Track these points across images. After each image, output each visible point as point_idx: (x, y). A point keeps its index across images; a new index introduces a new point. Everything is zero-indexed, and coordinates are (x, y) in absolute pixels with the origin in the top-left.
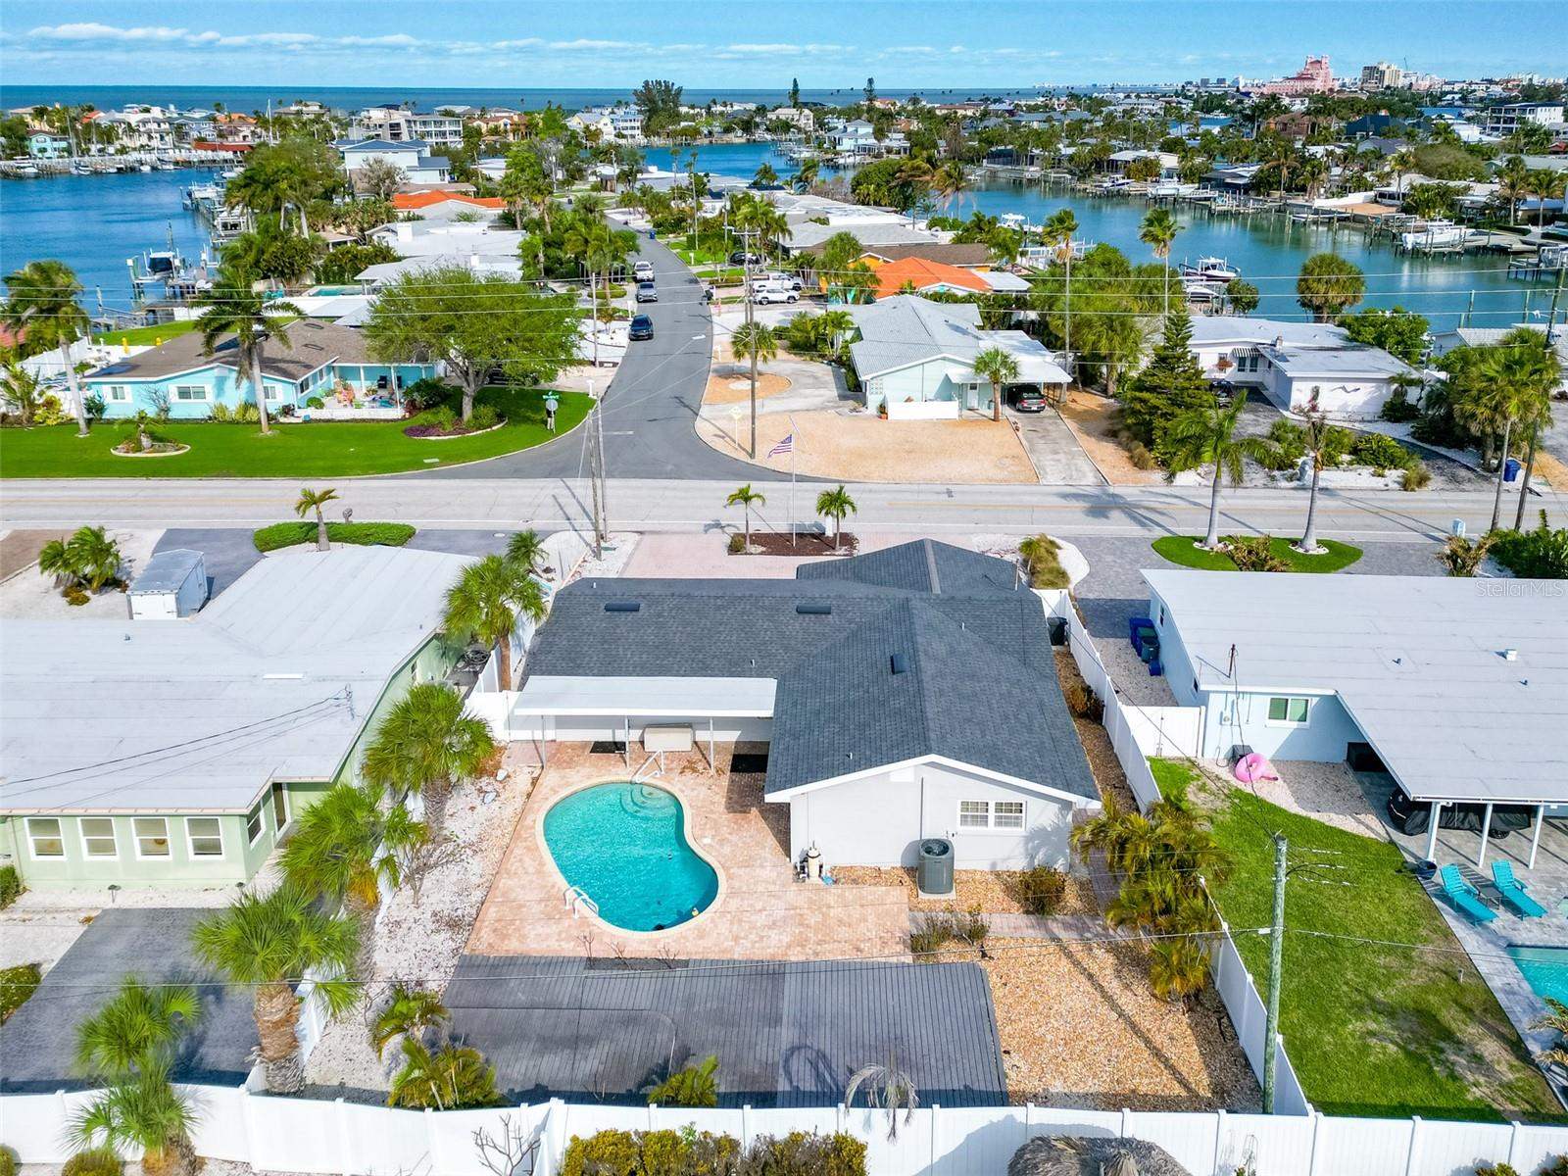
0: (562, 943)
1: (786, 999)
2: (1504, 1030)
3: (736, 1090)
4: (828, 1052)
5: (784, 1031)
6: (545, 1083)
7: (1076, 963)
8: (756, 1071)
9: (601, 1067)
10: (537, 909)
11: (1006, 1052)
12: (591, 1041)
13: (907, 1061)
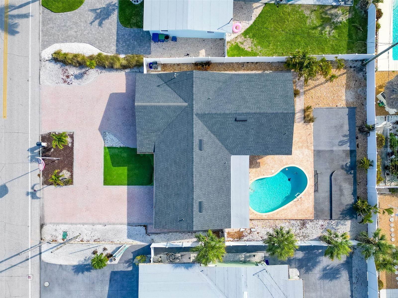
0: (310, 199)
1: (325, 149)
2: (329, 7)
3: (350, 157)
4: (340, 140)
5: (334, 149)
6: (352, 193)
7: (312, 88)
8: (345, 154)
9: (348, 183)
10: (299, 207)
11: (337, 106)
12: (340, 186)
13: (341, 125)
